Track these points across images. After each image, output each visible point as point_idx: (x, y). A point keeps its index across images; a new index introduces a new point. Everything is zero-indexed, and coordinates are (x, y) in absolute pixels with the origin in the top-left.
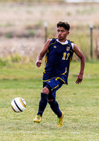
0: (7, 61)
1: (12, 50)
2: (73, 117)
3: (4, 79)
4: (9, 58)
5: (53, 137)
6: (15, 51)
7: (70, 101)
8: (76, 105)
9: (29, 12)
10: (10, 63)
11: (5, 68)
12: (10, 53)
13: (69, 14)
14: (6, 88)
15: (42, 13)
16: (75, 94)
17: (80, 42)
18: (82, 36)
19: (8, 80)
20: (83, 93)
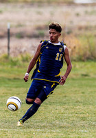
0: (17, 61)
1: (23, 50)
2: (82, 115)
3: (15, 79)
4: (19, 58)
5: (62, 135)
6: (25, 51)
7: (79, 99)
8: (84, 104)
9: (39, 13)
10: (21, 63)
11: (16, 68)
12: (21, 52)
13: (78, 15)
14: (17, 87)
15: (52, 14)
16: (83, 93)
17: (88, 42)
18: (90, 36)
19: (18, 79)
20: (91, 92)
